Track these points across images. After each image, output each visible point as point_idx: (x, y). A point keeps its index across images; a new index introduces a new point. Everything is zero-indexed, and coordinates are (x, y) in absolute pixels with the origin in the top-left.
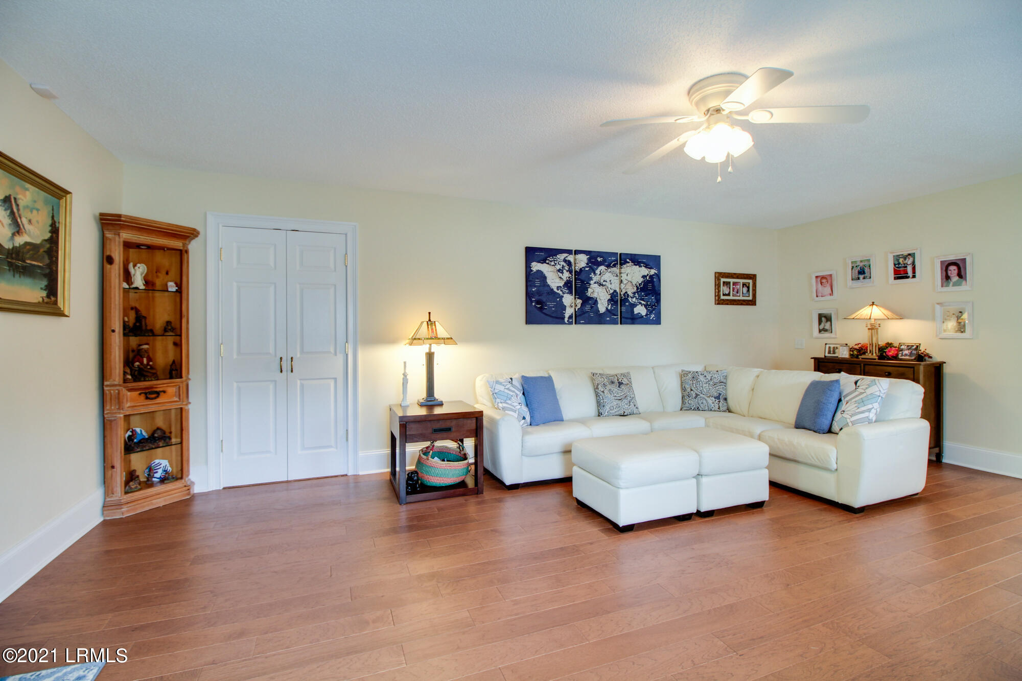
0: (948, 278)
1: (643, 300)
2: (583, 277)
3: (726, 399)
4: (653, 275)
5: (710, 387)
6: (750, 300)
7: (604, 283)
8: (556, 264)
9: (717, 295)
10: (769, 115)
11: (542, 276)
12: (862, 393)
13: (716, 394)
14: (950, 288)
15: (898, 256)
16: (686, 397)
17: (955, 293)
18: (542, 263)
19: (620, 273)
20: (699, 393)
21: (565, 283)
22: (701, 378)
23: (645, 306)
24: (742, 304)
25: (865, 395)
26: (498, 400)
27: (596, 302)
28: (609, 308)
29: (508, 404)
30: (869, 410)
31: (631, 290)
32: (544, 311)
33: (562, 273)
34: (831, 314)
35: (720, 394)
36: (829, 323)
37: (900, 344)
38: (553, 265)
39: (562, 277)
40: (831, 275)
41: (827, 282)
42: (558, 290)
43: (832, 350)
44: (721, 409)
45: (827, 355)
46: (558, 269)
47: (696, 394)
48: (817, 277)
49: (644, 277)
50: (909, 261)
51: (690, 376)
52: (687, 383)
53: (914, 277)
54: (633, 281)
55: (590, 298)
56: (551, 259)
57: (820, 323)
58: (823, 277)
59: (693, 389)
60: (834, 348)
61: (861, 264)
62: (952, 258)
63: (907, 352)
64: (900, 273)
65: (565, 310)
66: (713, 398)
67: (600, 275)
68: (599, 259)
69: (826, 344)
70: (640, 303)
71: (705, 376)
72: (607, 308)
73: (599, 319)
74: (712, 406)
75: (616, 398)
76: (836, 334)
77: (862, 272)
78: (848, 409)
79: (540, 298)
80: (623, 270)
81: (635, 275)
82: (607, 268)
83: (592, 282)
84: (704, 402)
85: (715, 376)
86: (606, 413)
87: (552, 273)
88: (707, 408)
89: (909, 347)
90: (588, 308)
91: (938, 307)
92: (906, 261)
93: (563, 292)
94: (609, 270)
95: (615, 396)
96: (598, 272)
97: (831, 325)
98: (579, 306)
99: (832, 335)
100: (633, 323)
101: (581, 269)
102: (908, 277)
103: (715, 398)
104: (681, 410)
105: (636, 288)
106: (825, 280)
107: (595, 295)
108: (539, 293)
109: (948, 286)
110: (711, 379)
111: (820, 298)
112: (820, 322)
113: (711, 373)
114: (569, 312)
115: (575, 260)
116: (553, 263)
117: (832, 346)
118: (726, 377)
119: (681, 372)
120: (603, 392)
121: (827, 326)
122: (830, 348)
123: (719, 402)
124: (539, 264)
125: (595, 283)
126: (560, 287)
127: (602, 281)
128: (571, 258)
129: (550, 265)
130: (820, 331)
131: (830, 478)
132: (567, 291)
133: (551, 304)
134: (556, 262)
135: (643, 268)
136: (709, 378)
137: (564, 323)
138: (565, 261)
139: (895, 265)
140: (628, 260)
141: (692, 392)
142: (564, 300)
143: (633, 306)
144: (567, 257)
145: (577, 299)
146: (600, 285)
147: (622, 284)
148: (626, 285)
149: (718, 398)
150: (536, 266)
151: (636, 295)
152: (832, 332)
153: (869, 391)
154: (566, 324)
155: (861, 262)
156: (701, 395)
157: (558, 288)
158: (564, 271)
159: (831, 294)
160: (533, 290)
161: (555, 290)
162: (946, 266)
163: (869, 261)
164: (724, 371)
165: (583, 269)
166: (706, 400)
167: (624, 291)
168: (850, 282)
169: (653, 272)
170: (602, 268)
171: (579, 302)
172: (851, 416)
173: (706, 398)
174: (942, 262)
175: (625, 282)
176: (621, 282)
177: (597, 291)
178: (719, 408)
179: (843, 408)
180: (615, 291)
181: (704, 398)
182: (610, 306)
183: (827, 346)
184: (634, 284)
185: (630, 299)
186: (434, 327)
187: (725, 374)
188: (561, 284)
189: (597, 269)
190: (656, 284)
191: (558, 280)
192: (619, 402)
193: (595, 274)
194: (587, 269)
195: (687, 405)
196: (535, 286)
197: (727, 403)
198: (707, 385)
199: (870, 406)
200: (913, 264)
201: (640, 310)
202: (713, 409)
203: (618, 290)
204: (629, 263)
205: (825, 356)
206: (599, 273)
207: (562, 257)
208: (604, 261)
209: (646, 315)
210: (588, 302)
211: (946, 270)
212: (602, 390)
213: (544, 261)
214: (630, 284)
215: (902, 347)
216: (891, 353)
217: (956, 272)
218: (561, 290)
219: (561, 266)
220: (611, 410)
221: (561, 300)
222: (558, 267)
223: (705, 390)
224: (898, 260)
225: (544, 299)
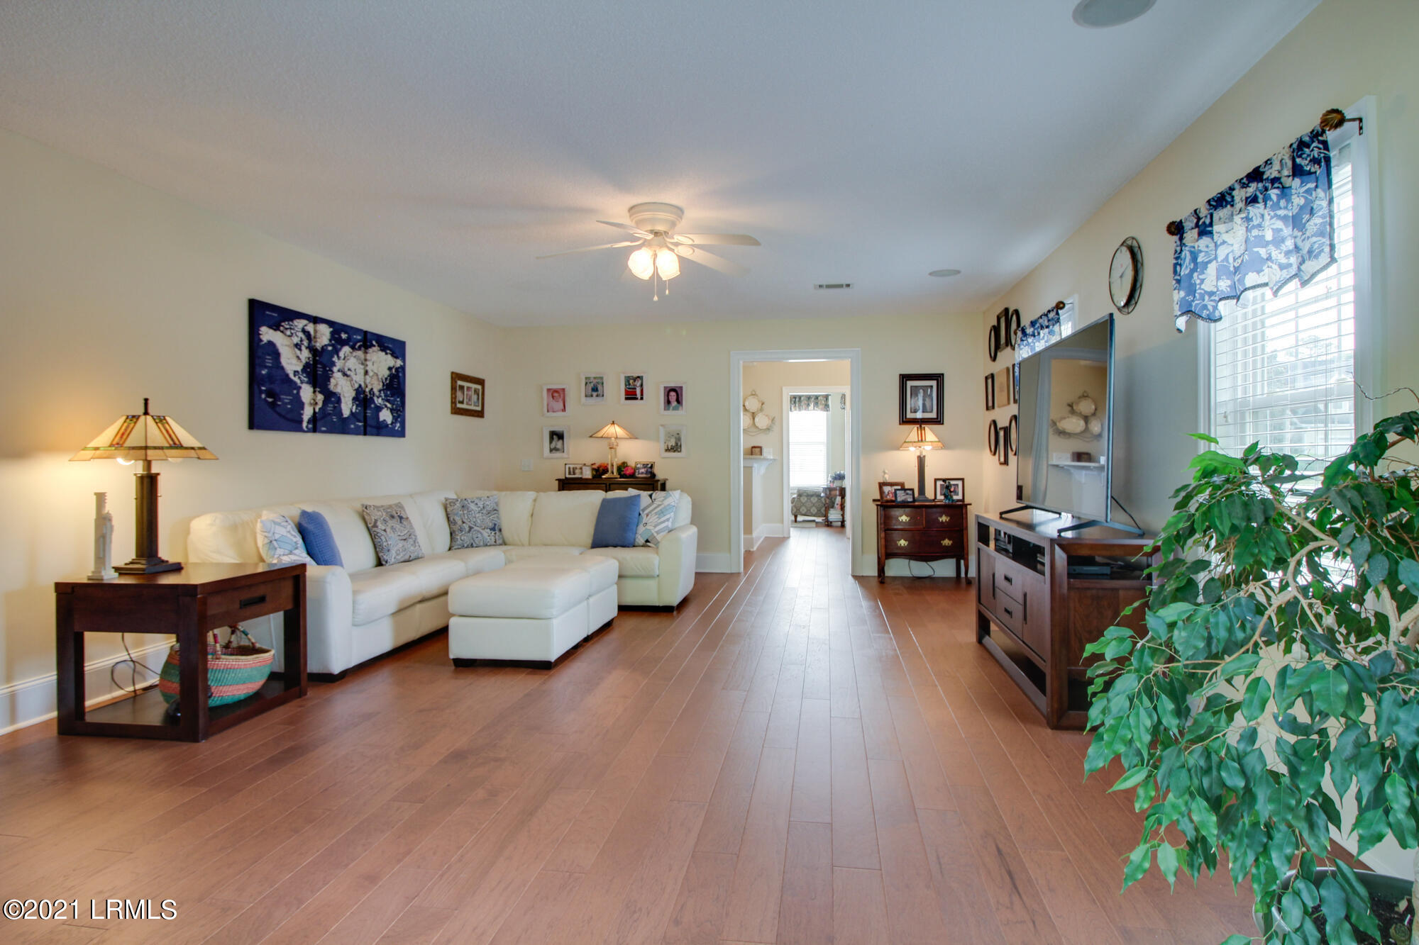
0: (669, 402)
1: (388, 401)
2: (324, 359)
3: (500, 530)
4: (399, 368)
5: (484, 517)
6: (479, 411)
7: (349, 373)
8: (292, 334)
9: (453, 402)
10: (691, 251)
11: (272, 349)
12: (659, 505)
13: (491, 525)
14: (671, 412)
15: (629, 377)
16: (457, 533)
17: (674, 418)
18: (275, 330)
19: (366, 360)
20: (472, 526)
21: (304, 366)
22: (472, 506)
23: (392, 410)
24: (473, 416)
25: (663, 506)
26: (279, 551)
27: (339, 401)
28: (354, 411)
29: (295, 554)
30: (668, 520)
31: (377, 387)
32: (278, 409)
33: (300, 350)
34: (563, 432)
35: (495, 525)
36: (561, 441)
37: (636, 464)
38: (289, 336)
39: (301, 357)
40: (564, 390)
41: (560, 396)
42: (295, 376)
43: (572, 470)
44: (498, 543)
45: (568, 476)
46: (295, 343)
47: (469, 527)
48: (549, 390)
49: (390, 369)
50: (638, 383)
51: (458, 504)
52: (456, 514)
53: (642, 399)
54: (379, 374)
55: (334, 394)
56: (285, 324)
57: (551, 442)
58: (556, 391)
59: (465, 520)
60: (573, 468)
61: (595, 381)
62: (672, 385)
63: (643, 470)
64: (631, 395)
65: (303, 409)
66: (489, 530)
67: (344, 359)
68: (344, 336)
69: (566, 464)
70: (386, 406)
71: (477, 504)
72: (351, 411)
73: (341, 426)
74: (489, 540)
75: (401, 538)
76: (568, 454)
77: (595, 389)
78: (651, 520)
79: (272, 386)
80: (368, 357)
81: (381, 363)
82: (351, 351)
83: (335, 369)
84: (479, 535)
85: (487, 503)
86: (393, 560)
87: (287, 348)
88: (482, 544)
89: (645, 466)
90: (330, 408)
91: (661, 428)
92: (635, 383)
93: (301, 380)
94: (355, 354)
95: (399, 536)
96: (341, 354)
97: (563, 444)
98: (320, 405)
99: (565, 455)
100: (378, 434)
101: (323, 347)
102: (636, 399)
103: (491, 529)
104: (450, 549)
105: (381, 384)
106: (557, 394)
107: (338, 390)
108: (270, 378)
109: (668, 409)
110: (484, 507)
111: (551, 414)
112: (551, 439)
113: (482, 499)
114: (308, 413)
115: (316, 331)
116: (288, 333)
117: (572, 466)
118: (497, 504)
119: (444, 500)
120: (385, 530)
121: (559, 444)
122: (569, 468)
123: (495, 533)
124: (271, 331)
125: (339, 371)
126: (298, 372)
127: (346, 369)
128: (310, 328)
129: (285, 334)
130: (551, 450)
131: (652, 584)
132: (306, 379)
133: (286, 399)
134: (292, 331)
135: (389, 356)
136: (482, 506)
137: (300, 430)
138: (304, 331)
139: (626, 385)
140: (374, 343)
141: (464, 525)
142: (302, 393)
143: (379, 409)
144: (306, 325)
145: (317, 393)
146: (345, 375)
147: (367, 377)
148: (372, 377)
149: (493, 529)
150: (267, 334)
151: (382, 395)
152: (563, 452)
153: (666, 503)
154: (304, 431)
155: (595, 378)
156: (476, 528)
157: (296, 373)
158: (303, 348)
159: (564, 410)
160: (264, 372)
161: (291, 376)
162: (669, 391)
163: (602, 378)
164: (495, 497)
165: (325, 348)
166: (481, 533)
167: (370, 387)
168: (583, 399)
169: (399, 363)
170: (346, 349)
171: (320, 397)
172: (655, 527)
173: (482, 531)
174: (665, 388)
175: (371, 374)
176: (366, 373)
177: (340, 383)
178: (495, 542)
179: (644, 521)
180: (360, 386)
181: (478, 531)
182: (354, 407)
183: (567, 466)
184: (380, 377)
185: (375, 399)
186: (167, 426)
187: (496, 500)
188: (299, 368)
189: (340, 349)
190: (401, 380)
191: (294, 361)
192: (404, 543)
193: (339, 358)
194: (330, 348)
195: (459, 542)
196: (266, 367)
197: (501, 534)
198: (480, 514)
199: (668, 516)
200: (642, 385)
201: (386, 416)
202: (488, 544)
203: (363, 385)
204: (374, 346)
205: (566, 478)
206: (343, 357)
207: (300, 323)
208: (349, 339)
209: (392, 423)
210: (332, 398)
211: (668, 395)
212: (383, 528)
213: (276, 327)
214: (375, 377)
215: (639, 466)
216: (628, 472)
217: (675, 397)
218: (299, 378)
219: (299, 339)
220: (398, 555)
221: (298, 393)
222: (296, 340)
223: (479, 521)
224: (628, 381)
225: (277, 388)
